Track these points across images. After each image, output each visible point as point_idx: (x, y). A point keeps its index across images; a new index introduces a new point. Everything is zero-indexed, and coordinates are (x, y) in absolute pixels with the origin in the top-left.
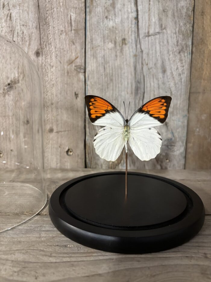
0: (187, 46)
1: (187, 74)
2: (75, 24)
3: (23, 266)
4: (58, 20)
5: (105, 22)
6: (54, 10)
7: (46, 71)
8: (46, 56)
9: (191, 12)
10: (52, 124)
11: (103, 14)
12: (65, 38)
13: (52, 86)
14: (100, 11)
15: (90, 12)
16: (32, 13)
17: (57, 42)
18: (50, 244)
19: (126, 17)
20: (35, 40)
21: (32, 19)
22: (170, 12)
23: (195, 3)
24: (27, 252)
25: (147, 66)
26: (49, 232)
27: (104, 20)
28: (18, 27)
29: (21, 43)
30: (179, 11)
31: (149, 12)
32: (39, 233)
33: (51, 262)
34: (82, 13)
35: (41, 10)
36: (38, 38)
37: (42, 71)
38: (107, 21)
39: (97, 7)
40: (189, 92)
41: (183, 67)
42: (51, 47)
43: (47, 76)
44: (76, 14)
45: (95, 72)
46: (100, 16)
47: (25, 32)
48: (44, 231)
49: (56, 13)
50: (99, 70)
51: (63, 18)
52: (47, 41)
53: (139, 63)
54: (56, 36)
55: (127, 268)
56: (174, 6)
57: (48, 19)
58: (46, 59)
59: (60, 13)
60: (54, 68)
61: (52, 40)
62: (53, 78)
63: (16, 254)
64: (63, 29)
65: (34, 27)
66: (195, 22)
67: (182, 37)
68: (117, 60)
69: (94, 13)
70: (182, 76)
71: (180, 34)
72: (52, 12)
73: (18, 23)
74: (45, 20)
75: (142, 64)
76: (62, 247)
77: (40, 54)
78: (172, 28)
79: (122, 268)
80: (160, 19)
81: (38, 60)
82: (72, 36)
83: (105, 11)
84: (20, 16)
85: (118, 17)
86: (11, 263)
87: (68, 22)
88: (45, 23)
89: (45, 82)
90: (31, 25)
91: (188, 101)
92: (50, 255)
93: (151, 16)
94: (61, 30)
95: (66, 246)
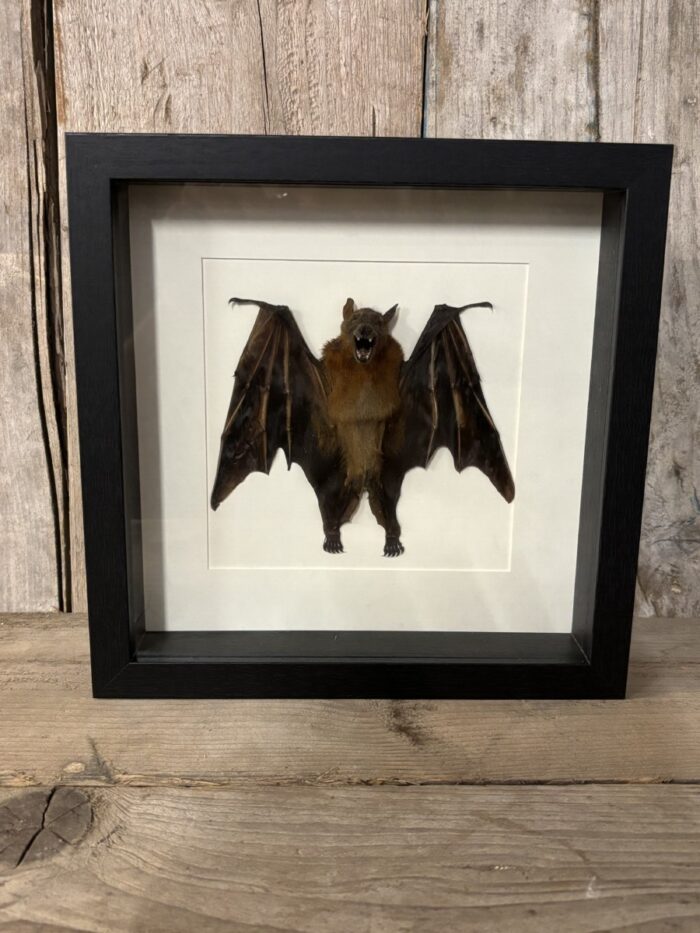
3: (417, 917)
4: (332, 125)
5: (488, 134)
6: (318, 91)
11: (482, 110)
14: (471, 99)
16: (241, 98)
18: (449, 864)
19: (559, 121)
21: (241, 121)
24: (402, 882)
26: (426, 833)
27: (484, 127)
31: (636, 106)
32: (400, 835)
34: (412, 103)
35: (272, 91)
38: (495, 131)
39: (465, 86)
44: (390, 107)
46: (471, 115)
49: (325, 101)
51: (347, 119)
57: (298, 122)
59: (338, 100)
69: (452, 104)
72: (310, 99)
74: (285, 123)
80: (671, 131)
83: (488, 97)
84: (200, 109)
85: (533, 120)
92: (464, 890)
93: (641, 118)
95: (489, 869)
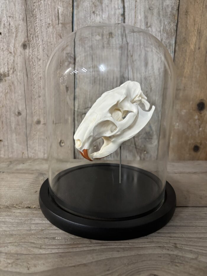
0: (170, 45)
2: (63, 18)
3: (16, 258)
4: (46, 13)
5: (92, 17)
6: (41, 2)
7: (33, 64)
8: (33, 48)
9: (176, 11)
10: (39, 116)
11: (90, 9)
12: (52, 31)
13: (39, 79)
14: (87, 6)
15: (78, 6)
16: (18, 4)
17: (44, 35)
18: (40, 237)
19: (113, 13)
20: (22, 32)
21: (19, 11)
22: (156, 10)
23: (180, 2)
24: (19, 244)
26: (39, 225)
27: (91, 15)
28: (5, 18)
29: (7, 35)
30: (164, 9)
31: (135, 9)
32: (29, 226)
33: (41, 253)
34: (69, 7)
35: (27, 2)
36: (25, 30)
37: (29, 64)
38: (94, 16)
42: (38, 39)
43: (34, 69)
44: (63, 7)
46: (87, 10)
47: (12, 23)
48: (34, 224)
49: (44, 6)
51: (50, 11)
52: (34, 33)
53: (124, 54)
54: (44, 29)
55: (108, 257)
56: (160, 4)
57: (36, 12)
58: (33, 51)
59: (47, 5)
60: (41, 61)
61: (40, 32)
62: (40, 71)
63: (9, 247)
64: (50, 22)
65: (21, 19)
66: (179, 22)
67: (166, 36)
69: (81, 8)
71: (164, 33)
72: (39, 5)
73: (5, 14)
74: (32, 12)
75: (127, 55)
76: (51, 239)
77: (27, 46)
78: (157, 26)
79: (104, 258)
80: (146, 17)
81: (25, 52)
82: (60, 30)
83: (92, 5)
84: (6, 7)
85: (105, 13)
86: (5, 255)
87: (55, 16)
88: (31, 15)
89: (33, 74)
90: (18, 17)
92: (40, 247)
93: (137, 13)
94: (48, 23)
95: (54, 238)
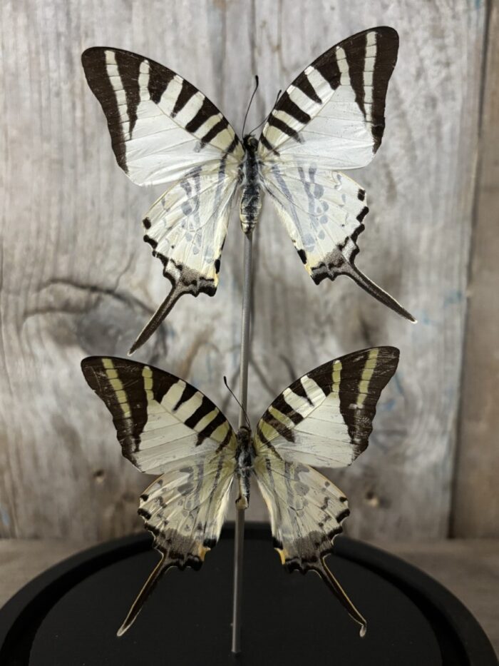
1: (465, 100)
25: (277, 55)
40: (473, 184)
41: (448, 65)
45: (24, 81)
50: (43, 67)
53: (235, 37)
68: (130, 21)
70: (441, 108)
75: (253, 44)
91: (468, 228)
